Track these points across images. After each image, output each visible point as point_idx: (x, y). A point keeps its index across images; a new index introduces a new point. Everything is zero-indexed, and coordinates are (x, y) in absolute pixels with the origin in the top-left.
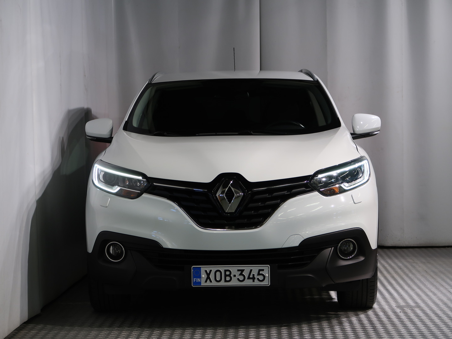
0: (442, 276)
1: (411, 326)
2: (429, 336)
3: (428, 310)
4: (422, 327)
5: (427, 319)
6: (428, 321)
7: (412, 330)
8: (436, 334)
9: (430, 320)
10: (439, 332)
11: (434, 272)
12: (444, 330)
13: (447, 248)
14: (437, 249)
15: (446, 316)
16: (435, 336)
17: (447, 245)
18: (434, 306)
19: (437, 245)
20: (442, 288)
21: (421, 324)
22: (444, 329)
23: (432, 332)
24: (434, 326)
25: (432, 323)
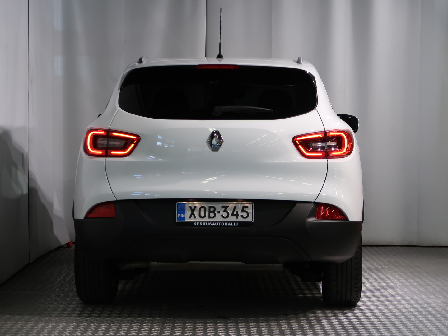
0: (379, 273)
1: (344, 320)
2: (361, 329)
3: (362, 305)
4: (355, 321)
5: (360, 313)
6: (361, 315)
7: (345, 323)
8: (368, 327)
9: (363, 314)
10: (371, 325)
11: (371, 269)
12: (376, 324)
13: (385, 247)
14: (375, 248)
15: (379, 311)
16: (367, 329)
17: (385, 244)
18: (368, 301)
19: (376, 244)
20: (377, 285)
21: (353, 318)
22: (375, 322)
23: (363, 326)
24: (367, 320)
25: (364, 317)
